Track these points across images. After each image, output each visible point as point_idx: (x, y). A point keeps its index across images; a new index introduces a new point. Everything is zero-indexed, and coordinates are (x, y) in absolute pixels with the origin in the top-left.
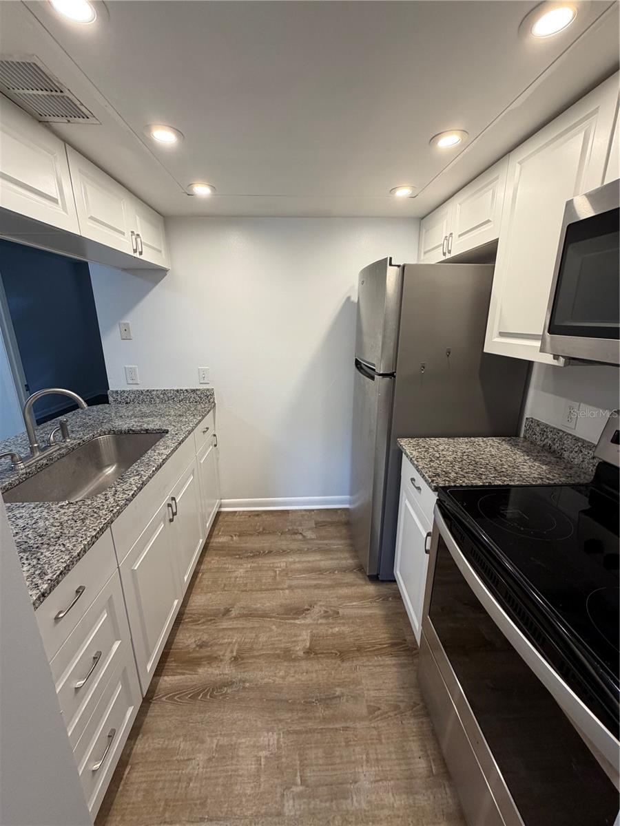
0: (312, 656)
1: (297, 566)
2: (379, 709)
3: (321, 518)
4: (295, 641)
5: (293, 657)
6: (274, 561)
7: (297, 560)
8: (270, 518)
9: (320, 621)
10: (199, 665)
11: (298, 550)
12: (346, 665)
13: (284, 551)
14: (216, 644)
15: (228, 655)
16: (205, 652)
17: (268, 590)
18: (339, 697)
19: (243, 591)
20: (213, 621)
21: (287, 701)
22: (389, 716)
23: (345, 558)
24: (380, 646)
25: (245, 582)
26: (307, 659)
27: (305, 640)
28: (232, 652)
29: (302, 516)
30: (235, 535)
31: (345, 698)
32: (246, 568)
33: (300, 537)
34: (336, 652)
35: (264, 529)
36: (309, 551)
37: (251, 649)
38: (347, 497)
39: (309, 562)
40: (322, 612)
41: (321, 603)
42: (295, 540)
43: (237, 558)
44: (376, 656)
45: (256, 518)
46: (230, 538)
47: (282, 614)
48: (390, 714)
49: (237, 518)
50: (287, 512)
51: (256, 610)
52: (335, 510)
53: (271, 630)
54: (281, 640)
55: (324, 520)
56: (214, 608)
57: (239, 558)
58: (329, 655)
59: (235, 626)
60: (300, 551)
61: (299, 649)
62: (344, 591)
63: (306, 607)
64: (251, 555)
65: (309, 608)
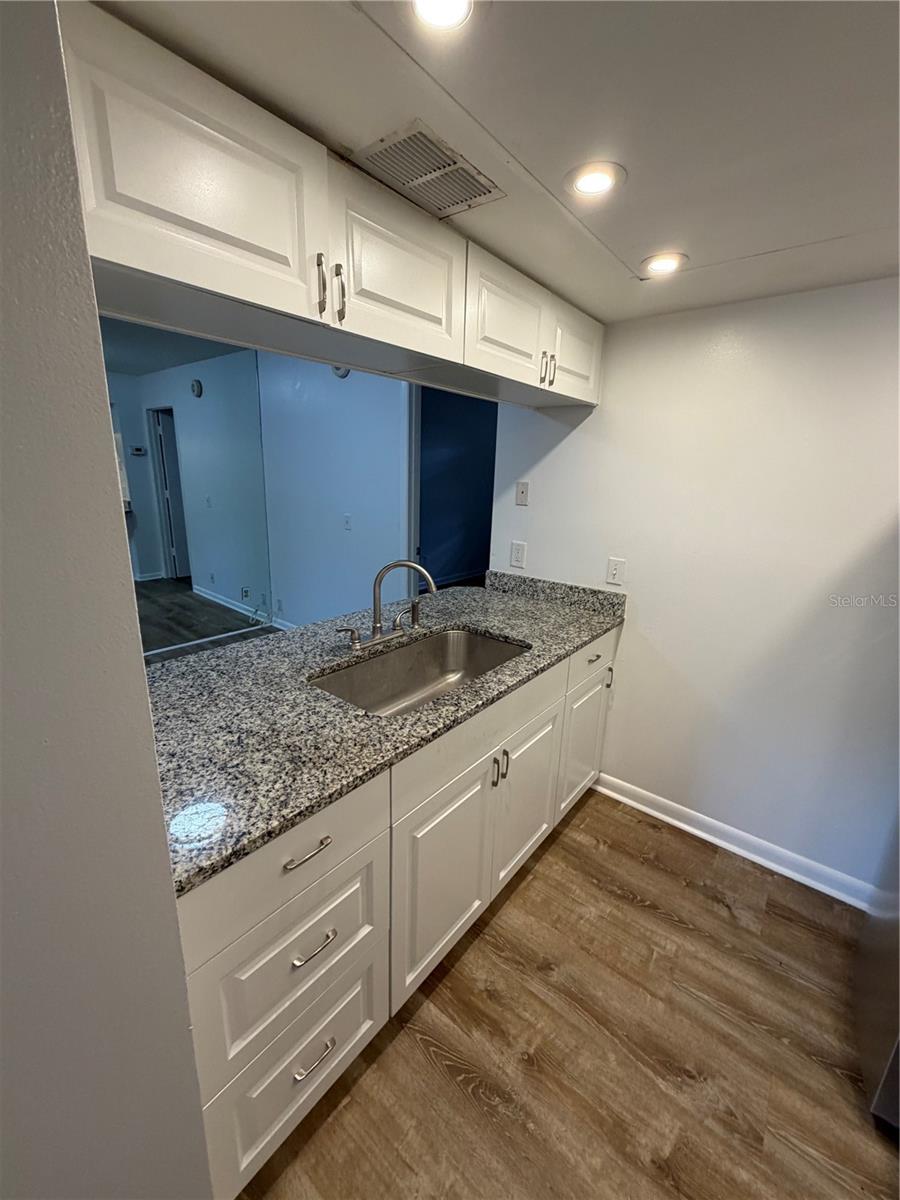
1: (699, 968)
3: (787, 900)
4: (642, 1120)
5: (629, 1149)
6: (655, 928)
7: (702, 955)
8: (675, 844)
10: (478, 1025)
11: (711, 937)
13: (681, 921)
14: (512, 1010)
15: (521, 1045)
16: (491, 1008)
17: (626, 976)
19: (583, 948)
20: (521, 967)
23: (820, 1025)
25: (591, 934)
26: (654, 1180)
27: (662, 1136)
28: (529, 1043)
29: (744, 872)
30: (605, 842)
32: (602, 911)
33: (724, 913)
35: (657, 857)
36: (733, 953)
37: (560, 1065)
38: (868, 887)
39: (727, 975)
40: (721, 1107)
41: (725, 1084)
42: (710, 912)
43: (593, 883)
45: (650, 830)
46: (595, 842)
47: (636, 1044)
49: (617, 814)
50: (714, 848)
51: (592, 997)
52: (829, 902)
53: (605, 1058)
54: (616, 1094)
55: (792, 906)
56: (530, 945)
57: (597, 886)
59: (549, 1001)
60: (715, 942)
61: (645, 1145)
62: (793, 1100)
63: (688, 1067)
64: (619, 892)
65: (694, 1073)
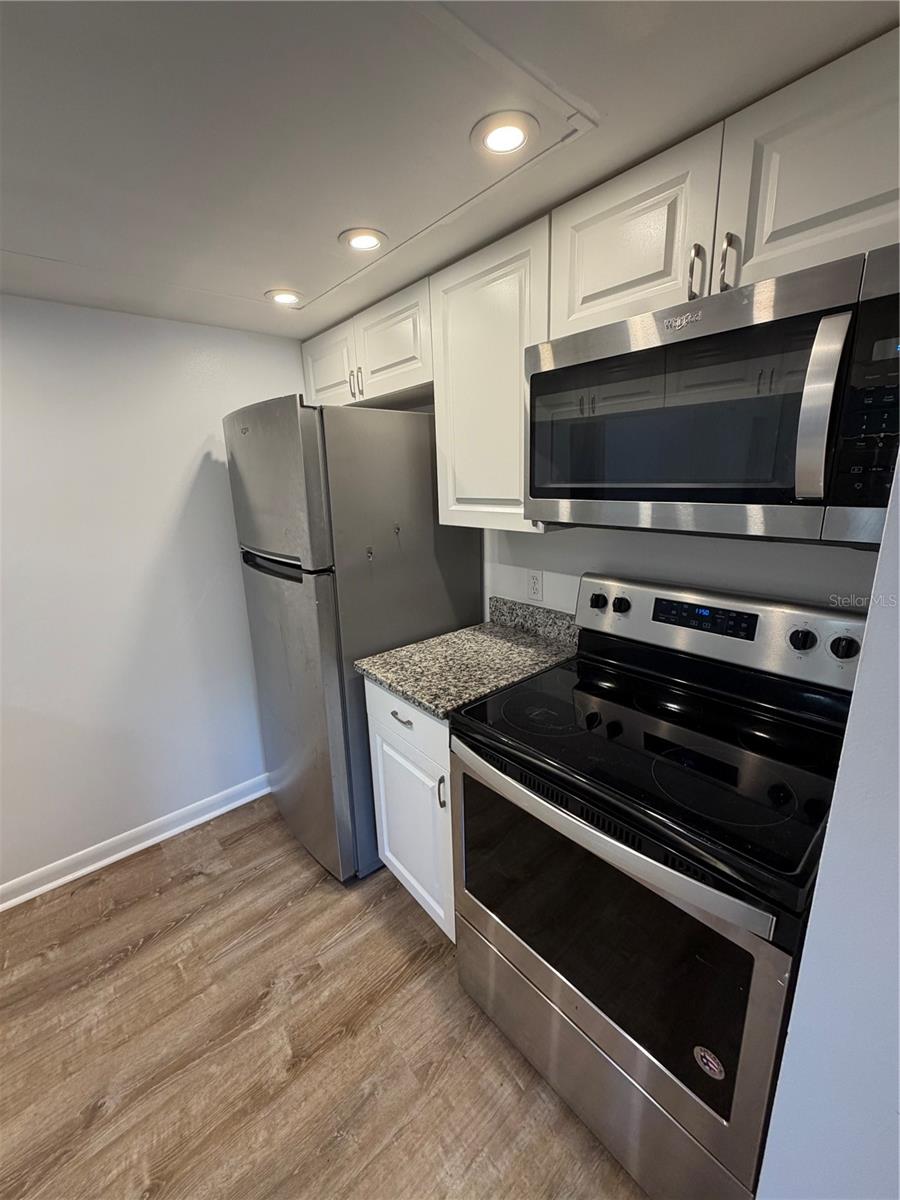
0: (303, 1065)
1: (220, 931)
2: (431, 1064)
3: (230, 829)
4: (264, 1064)
5: (271, 1092)
6: (163, 950)
7: (211, 922)
8: (122, 877)
9: (294, 999)
11: (207, 904)
12: (362, 1037)
13: (178, 921)
17: (174, 1009)
18: (372, 1094)
19: (115, 1048)
20: (64, 1158)
21: (291, 1176)
22: (447, 1063)
23: (296, 874)
24: (397, 975)
25: (113, 1027)
26: (296, 1077)
27: (280, 1049)
28: (138, 1184)
29: (191, 841)
30: (51, 948)
31: (380, 1088)
32: (105, 998)
33: (202, 879)
34: (338, 1029)
35: (117, 903)
36: (228, 895)
37: (182, 1143)
38: (263, 776)
39: (235, 913)
40: (292, 982)
41: (285, 968)
42: (192, 890)
43: (75, 991)
44: (397, 991)
45: (91, 889)
46: (39, 959)
47: (221, 1035)
48: (447, 1059)
49: (42, 911)
50: (157, 847)
51: (161, 1063)
52: (249, 806)
53: (209, 1077)
54: (236, 1082)
55: (235, 830)
56: (55, 1127)
57: (81, 987)
58: (330, 1042)
59: (125, 1127)
60: (212, 904)
61: (277, 1072)
62: (315, 925)
63: (260, 993)
64: (108, 965)
65: (266, 990)
